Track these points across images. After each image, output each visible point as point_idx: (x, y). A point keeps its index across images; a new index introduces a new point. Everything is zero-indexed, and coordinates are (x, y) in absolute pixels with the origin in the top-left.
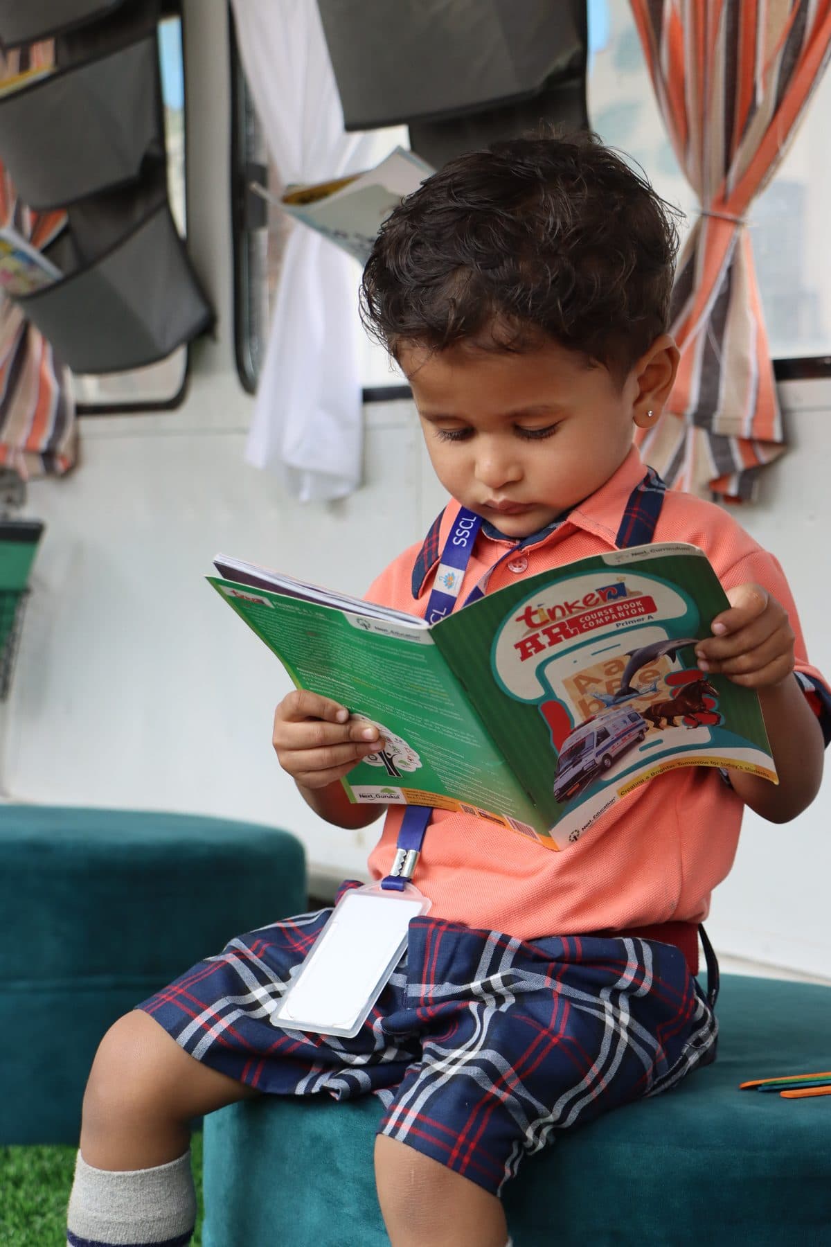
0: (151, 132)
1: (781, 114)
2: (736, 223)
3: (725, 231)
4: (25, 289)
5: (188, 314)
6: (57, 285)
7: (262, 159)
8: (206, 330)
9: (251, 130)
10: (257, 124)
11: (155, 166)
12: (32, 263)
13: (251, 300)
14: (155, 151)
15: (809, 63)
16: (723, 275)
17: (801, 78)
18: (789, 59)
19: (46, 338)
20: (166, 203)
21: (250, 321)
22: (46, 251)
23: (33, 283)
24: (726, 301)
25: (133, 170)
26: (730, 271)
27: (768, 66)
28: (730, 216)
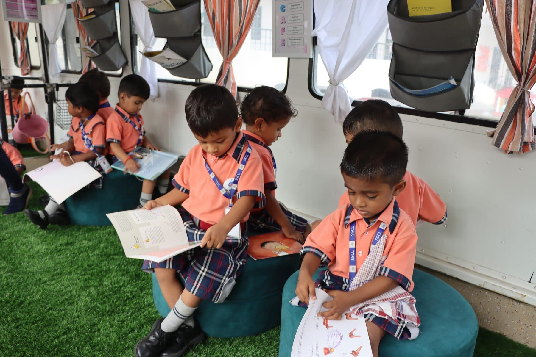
0: (115, 27)
1: (238, 45)
2: (230, 63)
3: (228, 65)
4: (91, 56)
5: (123, 61)
6: (98, 56)
7: (136, 33)
8: (127, 63)
9: (134, 27)
10: (135, 26)
11: (116, 33)
12: (93, 53)
13: (135, 59)
14: (116, 31)
15: (243, 37)
16: (227, 72)
17: (242, 40)
18: (239, 36)
19: (95, 62)
20: (118, 40)
21: (135, 63)
22: (92, 48)
23: (93, 55)
24: (227, 77)
25: (112, 35)
26: (228, 72)
27: (235, 36)
28: (229, 62)
